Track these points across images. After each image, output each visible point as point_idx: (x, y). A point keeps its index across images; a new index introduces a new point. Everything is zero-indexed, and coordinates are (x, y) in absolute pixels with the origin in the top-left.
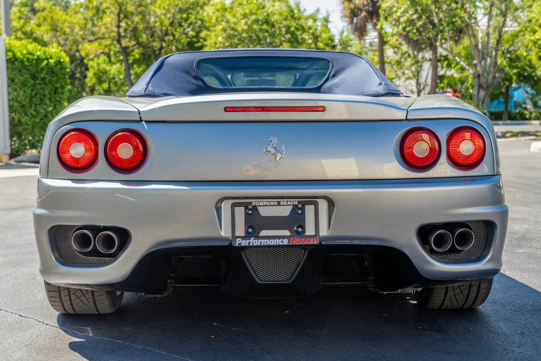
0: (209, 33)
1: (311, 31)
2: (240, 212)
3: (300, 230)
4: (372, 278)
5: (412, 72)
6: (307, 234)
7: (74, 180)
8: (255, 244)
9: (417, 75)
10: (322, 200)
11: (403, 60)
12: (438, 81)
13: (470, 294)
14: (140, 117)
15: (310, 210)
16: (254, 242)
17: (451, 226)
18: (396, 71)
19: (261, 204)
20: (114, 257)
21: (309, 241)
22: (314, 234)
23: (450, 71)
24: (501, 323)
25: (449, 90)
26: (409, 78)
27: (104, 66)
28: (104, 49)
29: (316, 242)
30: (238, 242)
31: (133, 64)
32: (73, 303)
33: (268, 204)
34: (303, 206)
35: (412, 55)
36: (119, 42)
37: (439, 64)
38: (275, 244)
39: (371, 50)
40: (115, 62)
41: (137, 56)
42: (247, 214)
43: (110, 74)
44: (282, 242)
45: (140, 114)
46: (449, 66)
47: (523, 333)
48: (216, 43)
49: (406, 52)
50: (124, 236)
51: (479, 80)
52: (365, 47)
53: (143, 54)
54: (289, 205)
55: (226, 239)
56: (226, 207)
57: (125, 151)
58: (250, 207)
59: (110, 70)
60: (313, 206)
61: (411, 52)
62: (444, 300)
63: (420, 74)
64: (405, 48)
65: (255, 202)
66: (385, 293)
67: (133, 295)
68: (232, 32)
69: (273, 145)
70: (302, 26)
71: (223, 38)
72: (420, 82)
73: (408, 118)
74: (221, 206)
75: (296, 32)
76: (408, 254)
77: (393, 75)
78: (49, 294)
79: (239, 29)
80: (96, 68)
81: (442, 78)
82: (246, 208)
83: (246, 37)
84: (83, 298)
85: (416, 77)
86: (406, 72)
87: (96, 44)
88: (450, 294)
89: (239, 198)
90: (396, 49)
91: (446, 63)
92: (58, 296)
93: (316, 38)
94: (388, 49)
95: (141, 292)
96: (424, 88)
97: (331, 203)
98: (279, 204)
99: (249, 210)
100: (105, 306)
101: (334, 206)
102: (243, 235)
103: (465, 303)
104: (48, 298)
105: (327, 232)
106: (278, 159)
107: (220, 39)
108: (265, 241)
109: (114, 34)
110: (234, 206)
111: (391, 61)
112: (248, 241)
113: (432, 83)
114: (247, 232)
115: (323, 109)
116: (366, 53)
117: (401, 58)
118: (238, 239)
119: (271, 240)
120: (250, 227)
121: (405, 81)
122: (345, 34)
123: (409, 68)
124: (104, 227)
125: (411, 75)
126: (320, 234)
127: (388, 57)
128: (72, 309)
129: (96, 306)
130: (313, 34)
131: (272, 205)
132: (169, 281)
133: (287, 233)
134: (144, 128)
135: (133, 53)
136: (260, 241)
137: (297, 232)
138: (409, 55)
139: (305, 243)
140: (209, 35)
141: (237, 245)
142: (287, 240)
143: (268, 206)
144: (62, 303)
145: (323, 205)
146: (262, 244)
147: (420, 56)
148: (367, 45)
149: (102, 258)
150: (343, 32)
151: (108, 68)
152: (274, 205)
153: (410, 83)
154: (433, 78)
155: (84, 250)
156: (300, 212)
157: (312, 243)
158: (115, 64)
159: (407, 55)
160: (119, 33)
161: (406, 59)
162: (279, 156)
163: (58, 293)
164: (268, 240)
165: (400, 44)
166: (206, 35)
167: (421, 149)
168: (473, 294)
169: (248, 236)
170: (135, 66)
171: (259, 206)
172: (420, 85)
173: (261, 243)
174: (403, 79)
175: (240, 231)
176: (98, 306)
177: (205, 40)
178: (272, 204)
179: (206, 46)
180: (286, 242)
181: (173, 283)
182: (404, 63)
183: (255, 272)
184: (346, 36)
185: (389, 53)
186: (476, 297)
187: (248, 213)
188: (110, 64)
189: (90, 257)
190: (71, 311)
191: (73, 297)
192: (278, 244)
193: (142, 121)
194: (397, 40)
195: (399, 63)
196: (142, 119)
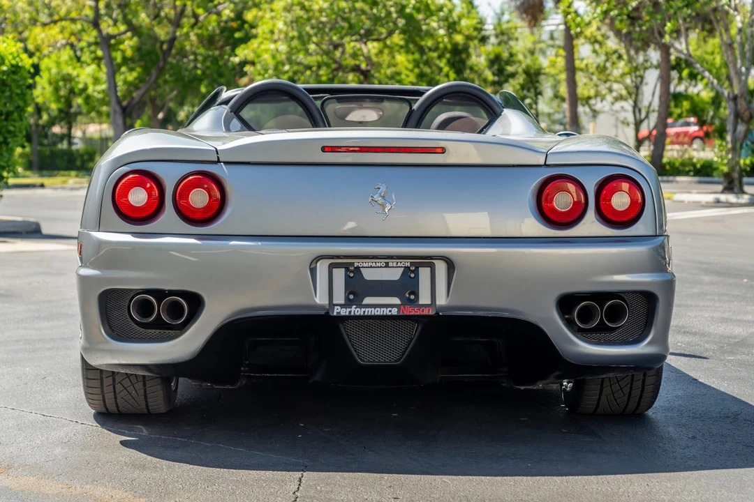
0: (260, 14)
1: (441, 14)
2: (339, 274)
3: (412, 297)
4: (506, 369)
5: (626, 88)
6: (421, 302)
7: (134, 234)
8: (356, 314)
9: (635, 92)
10: (441, 261)
11: (608, 65)
12: (672, 104)
13: (633, 392)
14: (218, 157)
15: (424, 273)
16: (356, 311)
17: (600, 297)
18: (596, 86)
19: (365, 265)
20: (181, 330)
21: (423, 311)
22: (430, 303)
23: (695, 86)
24: (671, 429)
25: (692, 119)
26: (620, 98)
27: (68, 70)
28: (69, 38)
29: (432, 312)
30: (337, 311)
31: (120, 66)
32: (118, 396)
33: (374, 265)
34: (417, 268)
35: (625, 57)
36: (96, 24)
37: (674, 74)
38: (382, 313)
39: (553, 46)
40: (89, 61)
41: (129, 53)
42: (347, 278)
43: (78, 83)
44: (390, 311)
45: (217, 154)
46: (693, 76)
47: (694, 438)
48: (272, 32)
49: (615, 52)
50: (196, 302)
51: (736, 105)
52: (540, 42)
53: (138, 49)
54: (399, 267)
55: (322, 307)
56: (322, 267)
57: (199, 198)
58: (352, 268)
59: (78, 76)
60: (429, 269)
61: (623, 51)
62: (599, 399)
63: (640, 92)
64: (613, 43)
65: (357, 263)
66: (522, 388)
67: (195, 385)
68: (302, 13)
69: (380, 194)
70: (427, 5)
71: (285, 23)
72: (639, 105)
73: (547, 163)
74: (316, 267)
75: (415, 15)
76: (546, 330)
77: (592, 93)
78: (87, 383)
79: (316, 7)
80: (54, 71)
81: (678, 97)
82: (347, 270)
83: (327, 22)
84: (131, 389)
85: (634, 96)
86: (616, 86)
87: (55, 30)
88: (607, 390)
89: (338, 257)
90: (597, 46)
91: (685, 73)
92: (99, 386)
93: (452, 27)
94: (583, 44)
95: (207, 382)
96: (647, 117)
97: (451, 265)
98: (387, 266)
99: (351, 272)
100: (158, 402)
101: (454, 268)
102: (342, 302)
103: (627, 404)
104: (84, 389)
105: (446, 300)
106: (387, 211)
107: (280, 25)
108: (370, 309)
109: (89, 13)
110: (332, 266)
111: (587, 65)
112: (348, 310)
113: (660, 106)
114: (347, 299)
115: (443, 151)
116: (543, 52)
117: (607, 60)
118: (336, 307)
119: (376, 309)
120: (350, 293)
121: (613, 104)
122: (506, 17)
123: (619, 79)
124: (169, 291)
125: (624, 92)
126: (437, 303)
127: (582, 60)
128: (115, 405)
129: (146, 401)
130: (446, 19)
131: (378, 267)
132: (242, 369)
133: (396, 301)
134: (222, 171)
135: (122, 47)
136: (363, 310)
137: (409, 300)
138: (620, 57)
139: (418, 313)
140: (262, 17)
141: (335, 314)
142: (396, 309)
143: (374, 267)
144: (103, 396)
145: (441, 267)
146: (366, 314)
147: (641, 59)
148: (545, 37)
149: (165, 331)
150: (503, 14)
151: (74, 73)
152: (381, 267)
153: (622, 107)
154: (663, 99)
155: (145, 321)
156: (412, 275)
157: (427, 313)
158: (89, 65)
159: (615, 57)
160: (96, 9)
161: (613, 63)
162: (388, 207)
163: (99, 381)
164: (373, 309)
165: (605, 37)
166: (256, 17)
167: (562, 201)
168: (636, 392)
169: (348, 303)
170: (124, 69)
171: (363, 267)
172: (640, 111)
173: (364, 312)
174: (609, 98)
175: (339, 297)
176: (150, 400)
177: (253, 26)
178: (379, 265)
179: (255, 36)
180: (395, 311)
181: (247, 372)
182: (612, 72)
183: (356, 351)
184: (508, 22)
185: (584, 51)
186: (641, 396)
187: (349, 276)
188: (78, 64)
189: (150, 331)
190: (112, 408)
191: (119, 387)
192: (385, 314)
193: (220, 162)
194: (599, 29)
195: (602, 69)
196: (221, 160)
